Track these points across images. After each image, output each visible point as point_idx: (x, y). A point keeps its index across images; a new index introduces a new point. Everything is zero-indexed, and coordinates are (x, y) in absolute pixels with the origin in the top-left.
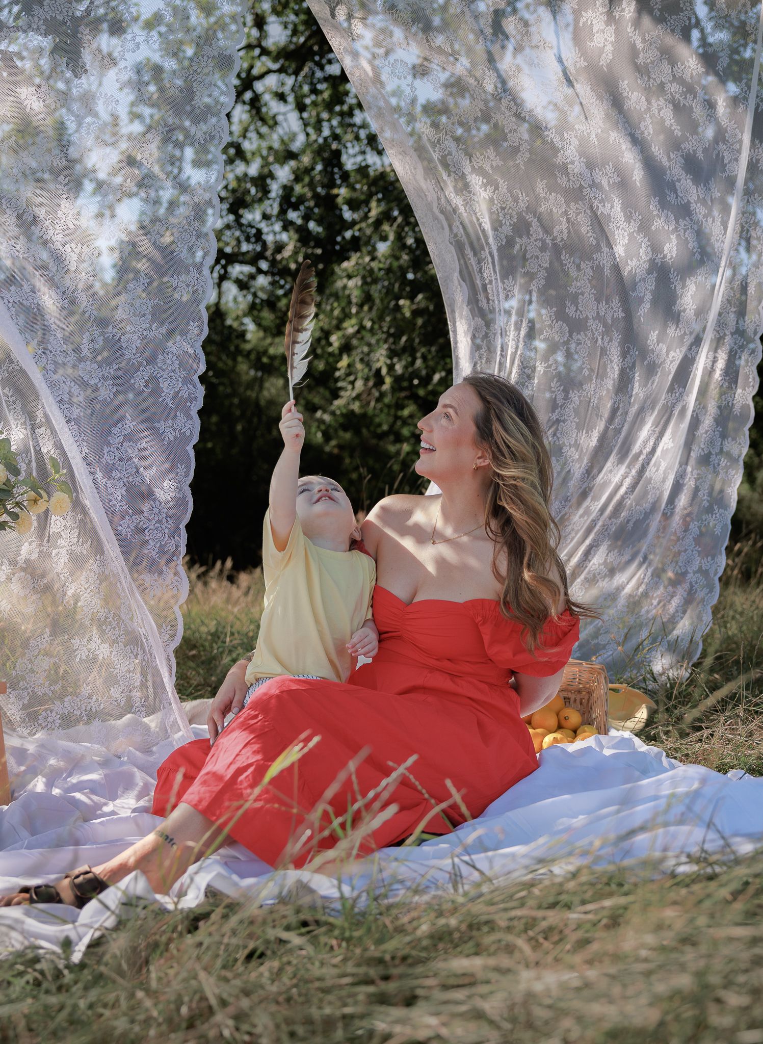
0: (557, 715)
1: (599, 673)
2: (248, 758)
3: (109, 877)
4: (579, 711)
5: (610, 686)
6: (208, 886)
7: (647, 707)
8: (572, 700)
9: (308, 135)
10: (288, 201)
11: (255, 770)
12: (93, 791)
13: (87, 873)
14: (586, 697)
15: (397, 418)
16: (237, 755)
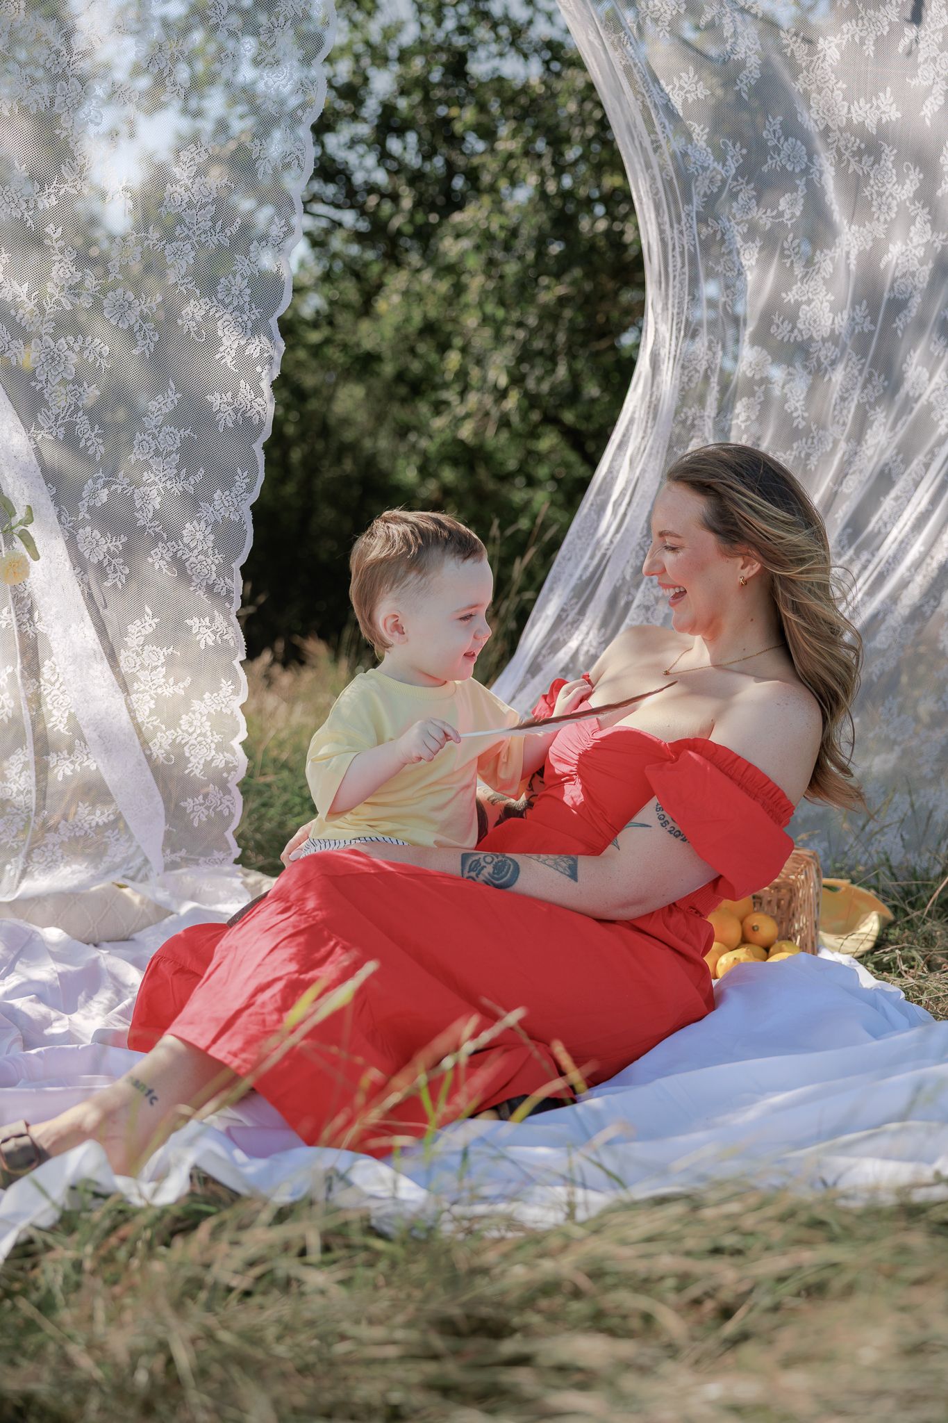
0: (742, 923)
1: (808, 863)
2: (275, 969)
3: (54, 1143)
4: (774, 917)
5: (826, 881)
6: (195, 1168)
7: (879, 916)
8: (765, 902)
9: (422, 26)
10: (390, 123)
11: (286, 987)
12: (40, 998)
13: (21, 1136)
14: (787, 897)
15: (530, 452)
16: (259, 965)
